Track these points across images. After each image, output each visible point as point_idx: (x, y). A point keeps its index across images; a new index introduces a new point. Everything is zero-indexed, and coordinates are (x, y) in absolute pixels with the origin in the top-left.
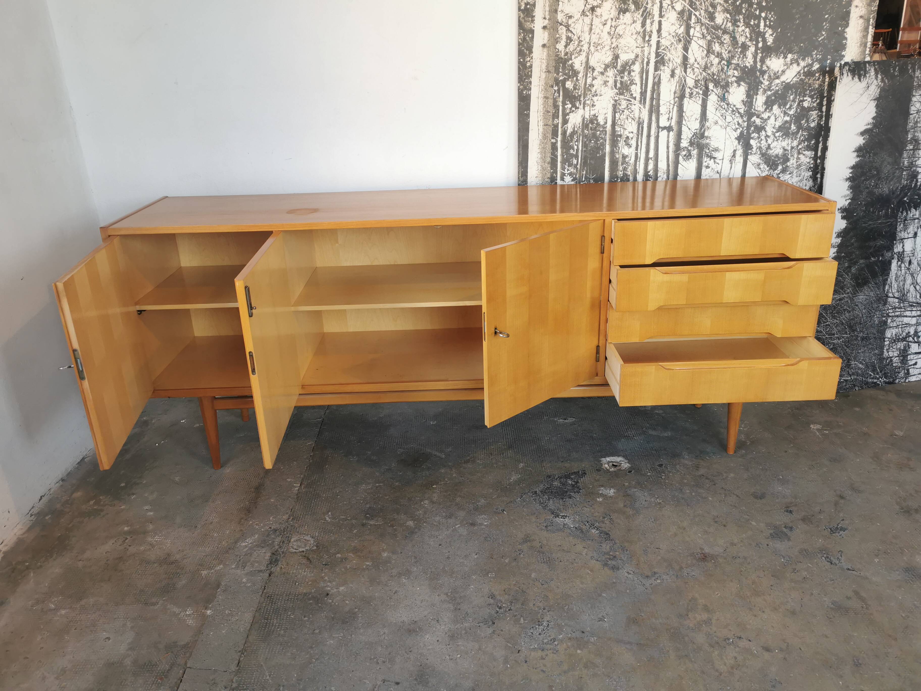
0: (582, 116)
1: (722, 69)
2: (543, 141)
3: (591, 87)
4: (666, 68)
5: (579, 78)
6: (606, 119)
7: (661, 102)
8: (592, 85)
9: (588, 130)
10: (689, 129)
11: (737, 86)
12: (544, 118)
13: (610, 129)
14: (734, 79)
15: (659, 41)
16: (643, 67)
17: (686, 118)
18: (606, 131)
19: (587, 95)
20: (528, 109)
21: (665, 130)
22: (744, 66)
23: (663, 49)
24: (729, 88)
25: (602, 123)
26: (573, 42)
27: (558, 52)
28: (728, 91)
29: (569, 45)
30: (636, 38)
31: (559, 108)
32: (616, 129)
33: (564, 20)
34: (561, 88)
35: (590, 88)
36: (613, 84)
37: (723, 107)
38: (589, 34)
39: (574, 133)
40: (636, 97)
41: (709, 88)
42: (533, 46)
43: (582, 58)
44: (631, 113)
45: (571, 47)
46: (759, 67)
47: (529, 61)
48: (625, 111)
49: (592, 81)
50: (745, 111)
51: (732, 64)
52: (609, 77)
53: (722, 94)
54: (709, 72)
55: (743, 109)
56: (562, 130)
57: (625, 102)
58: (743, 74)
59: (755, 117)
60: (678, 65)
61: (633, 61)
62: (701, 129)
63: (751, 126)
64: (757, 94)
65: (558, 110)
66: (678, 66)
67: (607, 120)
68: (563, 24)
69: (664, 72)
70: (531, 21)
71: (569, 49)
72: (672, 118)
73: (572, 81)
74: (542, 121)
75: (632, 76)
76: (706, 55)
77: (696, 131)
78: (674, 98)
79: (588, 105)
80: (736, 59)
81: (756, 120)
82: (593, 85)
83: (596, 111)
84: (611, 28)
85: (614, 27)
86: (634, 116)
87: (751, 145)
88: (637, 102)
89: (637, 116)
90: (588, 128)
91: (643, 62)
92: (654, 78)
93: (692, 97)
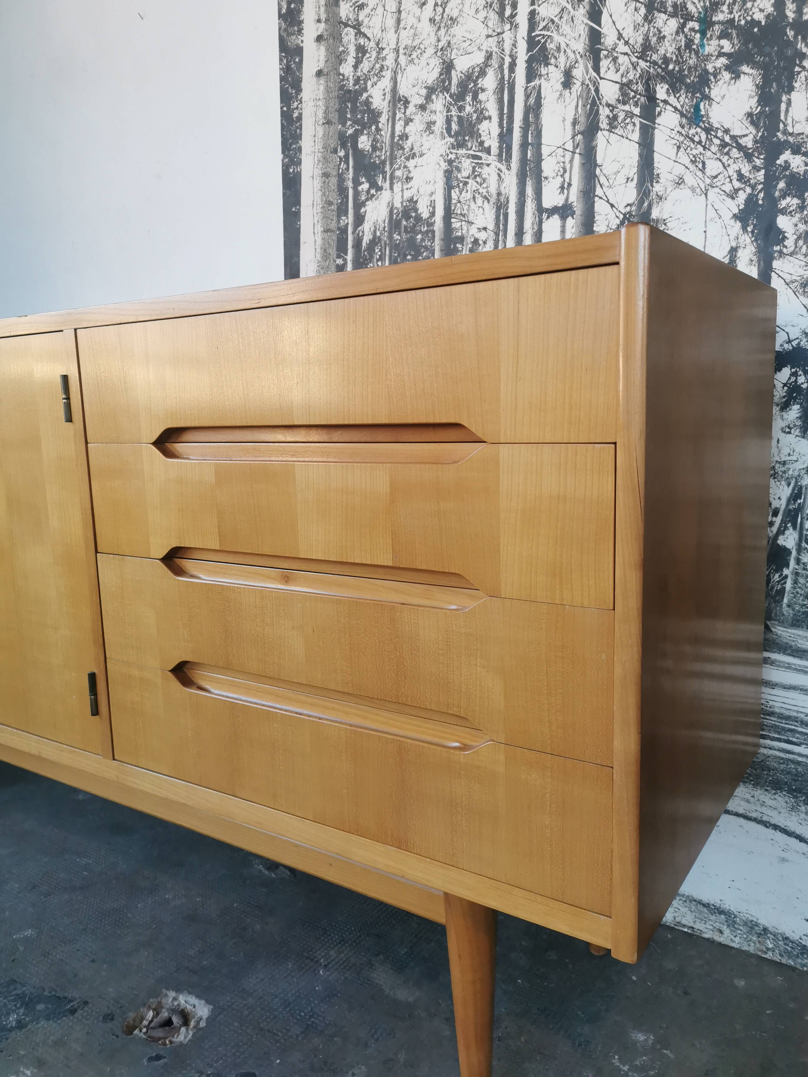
0: (389, 203)
1: (689, 44)
2: (323, 263)
3: (402, 140)
4: (551, 68)
5: (380, 125)
6: (433, 205)
7: (545, 151)
8: (404, 137)
9: (399, 234)
10: (612, 206)
11: (732, 78)
12: (324, 217)
13: (442, 225)
14: (723, 61)
15: (535, 10)
16: (503, 78)
17: (603, 180)
18: (433, 232)
19: (396, 159)
20: (298, 203)
21: (556, 217)
22: (747, 22)
23: (545, 28)
24: (709, 87)
25: (425, 215)
26: (368, 55)
27: (343, 80)
28: (708, 98)
29: (361, 62)
30: (486, 18)
31: (348, 193)
32: (453, 226)
33: (351, 16)
34: (351, 152)
35: (401, 142)
36: (444, 127)
37: (697, 139)
38: (396, 32)
39: (375, 241)
40: (490, 147)
41: (658, 96)
42: (302, 78)
43: (385, 83)
44: (481, 184)
45: (365, 66)
46: (791, 15)
47: (297, 108)
48: (470, 181)
49: (405, 128)
50: (756, 142)
51: (714, 23)
52: (435, 112)
53: (690, 107)
54: (655, 57)
55: (751, 137)
56: (354, 238)
57: (468, 161)
58: (745, 43)
59: (788, 152)
60: (578, 57)
61: (481, 68)
62: (641, 202)
63: (779, 179)
64: (791, 89)
65: (347, 197)
66: (579, 59)
67: (434, 208)
68: (350, 23)
69: (548, 80)
70: (298, 31)
71: (362, 71)
72: (570, 185)
73: (368, 134)
74: (320, 225)
75: (480, 102)
76: (646, 18)
77: (628, 209)
78: (573, 137)
79: (399, 179)
80: (725, 8)
81: (791, 161)
82: (406, 135)
83: (414, 191)
84: (435, 10)
85: (441, 6)
86: (487, 192)
87: (781, 232)
88: (492, 159)
89: (493, 190)
90: (400, 229)
91: (501, 67)
92: (527, 96)
93: (616, 127)
